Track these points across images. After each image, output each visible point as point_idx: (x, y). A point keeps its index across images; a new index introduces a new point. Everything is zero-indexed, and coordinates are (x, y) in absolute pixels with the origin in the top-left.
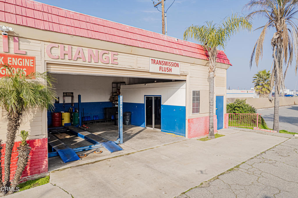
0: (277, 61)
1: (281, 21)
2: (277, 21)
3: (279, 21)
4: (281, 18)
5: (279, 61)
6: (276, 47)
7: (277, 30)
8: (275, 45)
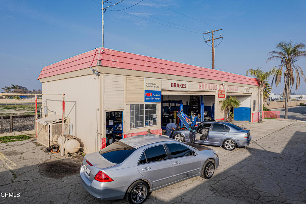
0: (287, 84)
1: (289, 64)
2: (287, 64)
3: (288, 64)
4: (289, 63)
5: (288, 85)
6: (286, 77)
7: (287, 68)
8: (285, 76)
